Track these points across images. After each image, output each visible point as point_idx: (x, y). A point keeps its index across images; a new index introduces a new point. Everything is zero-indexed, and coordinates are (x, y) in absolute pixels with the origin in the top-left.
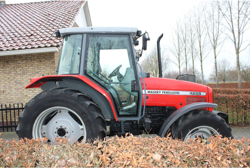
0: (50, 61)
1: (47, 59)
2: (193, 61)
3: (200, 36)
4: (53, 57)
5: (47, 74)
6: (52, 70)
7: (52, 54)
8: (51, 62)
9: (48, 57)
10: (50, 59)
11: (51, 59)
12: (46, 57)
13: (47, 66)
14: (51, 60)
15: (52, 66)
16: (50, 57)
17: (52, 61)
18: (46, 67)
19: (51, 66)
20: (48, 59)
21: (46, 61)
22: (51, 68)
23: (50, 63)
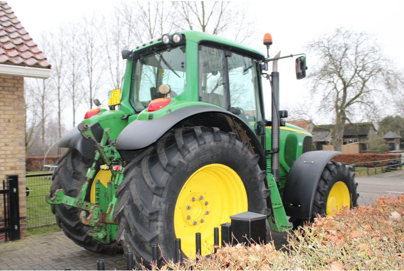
0: (14, 94)
1: (6, 88)
2: (74, 111)
3: (91, 68)
4: (20, 88)
5: (7, 121)
6: (16, 112)
7: (18, 80)
8: (16, 97)
9: (10, 85)
10: (15, 89)
11: (17, 90)
12: (5, 84)
13: (7, 104)
14: (16, 93)
15: (18, 105)
16: (14, 86)
17: (18, 95)
18: (5, 105)
19: (16, 104)
20: (11, 89)
21: (5, 93)
22: (15, 109)
23: (15, 99)
